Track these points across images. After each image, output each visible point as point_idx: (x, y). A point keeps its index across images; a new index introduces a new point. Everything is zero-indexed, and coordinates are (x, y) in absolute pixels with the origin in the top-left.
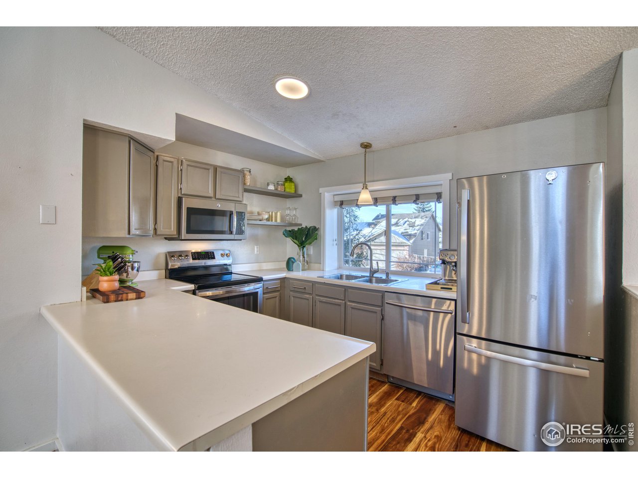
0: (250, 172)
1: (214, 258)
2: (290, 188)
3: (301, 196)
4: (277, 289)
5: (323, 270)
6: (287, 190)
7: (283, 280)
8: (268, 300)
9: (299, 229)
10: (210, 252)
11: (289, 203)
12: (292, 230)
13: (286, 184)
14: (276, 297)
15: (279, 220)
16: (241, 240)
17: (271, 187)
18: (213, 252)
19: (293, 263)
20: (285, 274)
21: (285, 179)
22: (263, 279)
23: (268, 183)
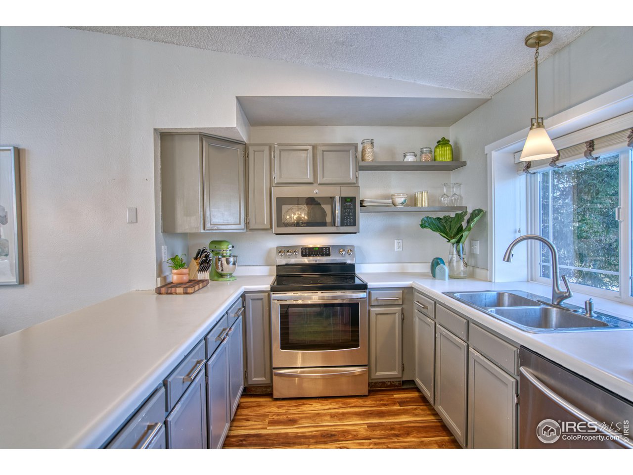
0: (372, 143)
1: (329, 255)
2: (444, 155)
3: (464, 164)
4: (396, 303)
5: (491, 281)
6: (439, 159)
7: (409, 291)
8: (379, 317)
9: (457, 215)
10: (326, 248)
11: (453, 177)
12: (445, 217)
13: (438, 150)
14: (395, 313)
15: (425, 204)
16: (355, 233)
17: (410, 159)
18: (329, 248)
19: (438, 264)
20: (411, 282)
21: (438, 143)
22: (367, 286)
23: (404, 153)
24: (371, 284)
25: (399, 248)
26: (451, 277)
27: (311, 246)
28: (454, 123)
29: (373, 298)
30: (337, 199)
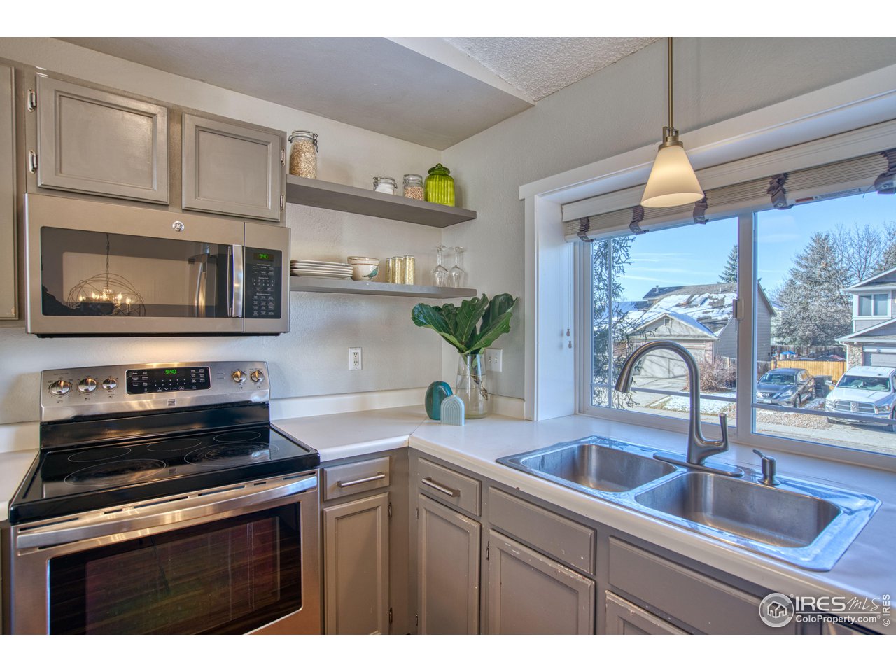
0: (315, 142)
1: (206, 385)
2: (441, 195)
3: (471, 216)
4: (378, 485)
5: (531, 420)
6: (433, 198)
7: (401, 457)
9: (465, 303)
10: (197, 369)
11: (447, 237)
12: (446, 306)
13: (431, 183)
14: (375, 508)
15: (410, 280)
16: (277, 334)
17: (385, 189)
18: (206, 370)
19: (443, 396)
20: (406, 438)
21: (429, 172)
22: (318, 458)
23: (375, 178)
24: (326, 454)
25: (356, 363)
26: (468, 417)
27: (155, 366)
28: (453, 144)
29: (330, 483)
30: (238, 252)
